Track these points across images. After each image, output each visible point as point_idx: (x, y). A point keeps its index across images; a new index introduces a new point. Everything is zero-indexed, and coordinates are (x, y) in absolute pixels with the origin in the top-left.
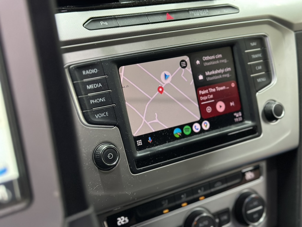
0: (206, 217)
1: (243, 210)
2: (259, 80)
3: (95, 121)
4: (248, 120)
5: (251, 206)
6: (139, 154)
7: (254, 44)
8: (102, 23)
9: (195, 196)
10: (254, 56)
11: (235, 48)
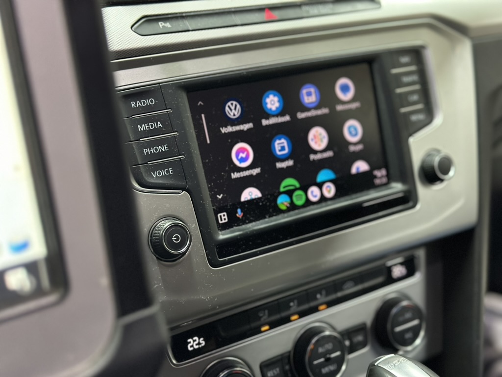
0: (329, 337)
1: (389, 326)
2: (414, 118)
3: (152, 183)
4: (396, 181)
5: (401, 319)
6: (223, 236)
7: (405, 59)
8: (161, 24)
9: (313, 304)
10: (406, 79)
11: (376, 66)
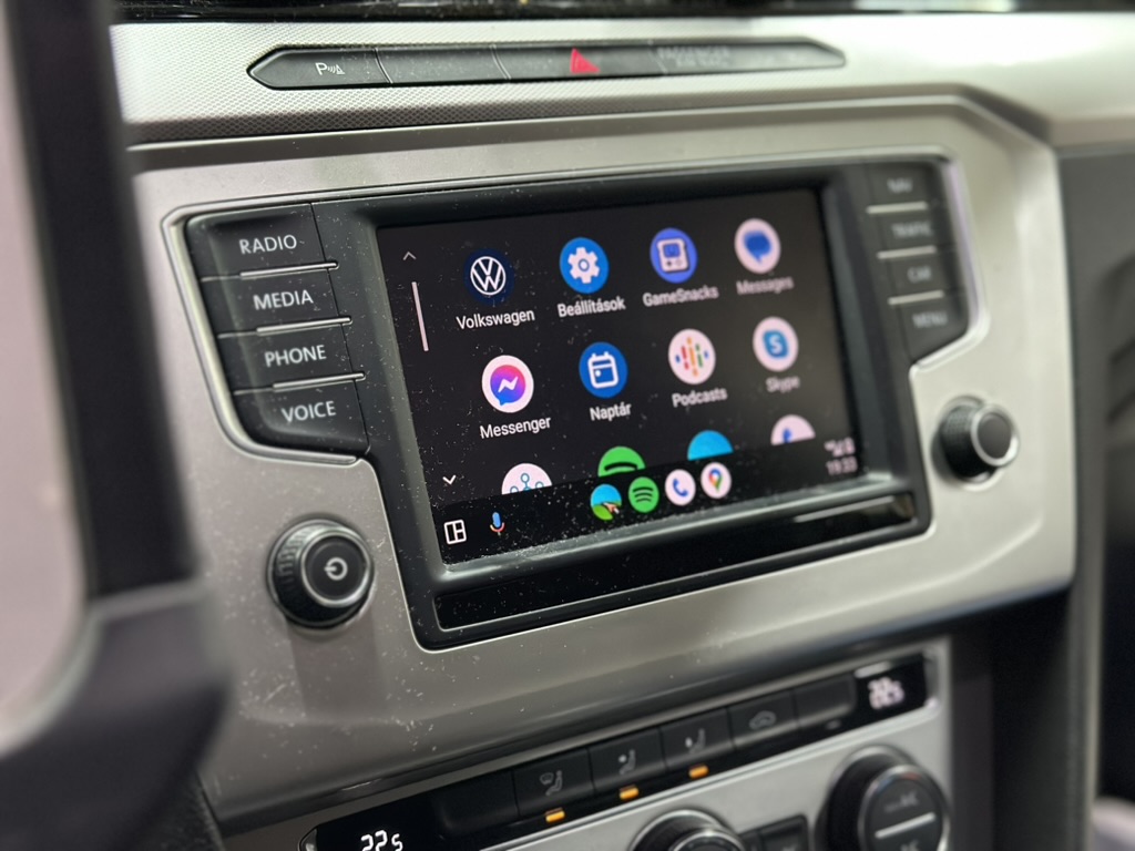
0: (713, 842)
1: (861, 826)
2: (921, 320)
3: (281, 435)
4: (879, 467)
5: (891, 808)
6: (450, 574)
7: (900, 186)
8: (320, 66)
9: (674, 762)
10: (901, 231)
11: (830, 197)
